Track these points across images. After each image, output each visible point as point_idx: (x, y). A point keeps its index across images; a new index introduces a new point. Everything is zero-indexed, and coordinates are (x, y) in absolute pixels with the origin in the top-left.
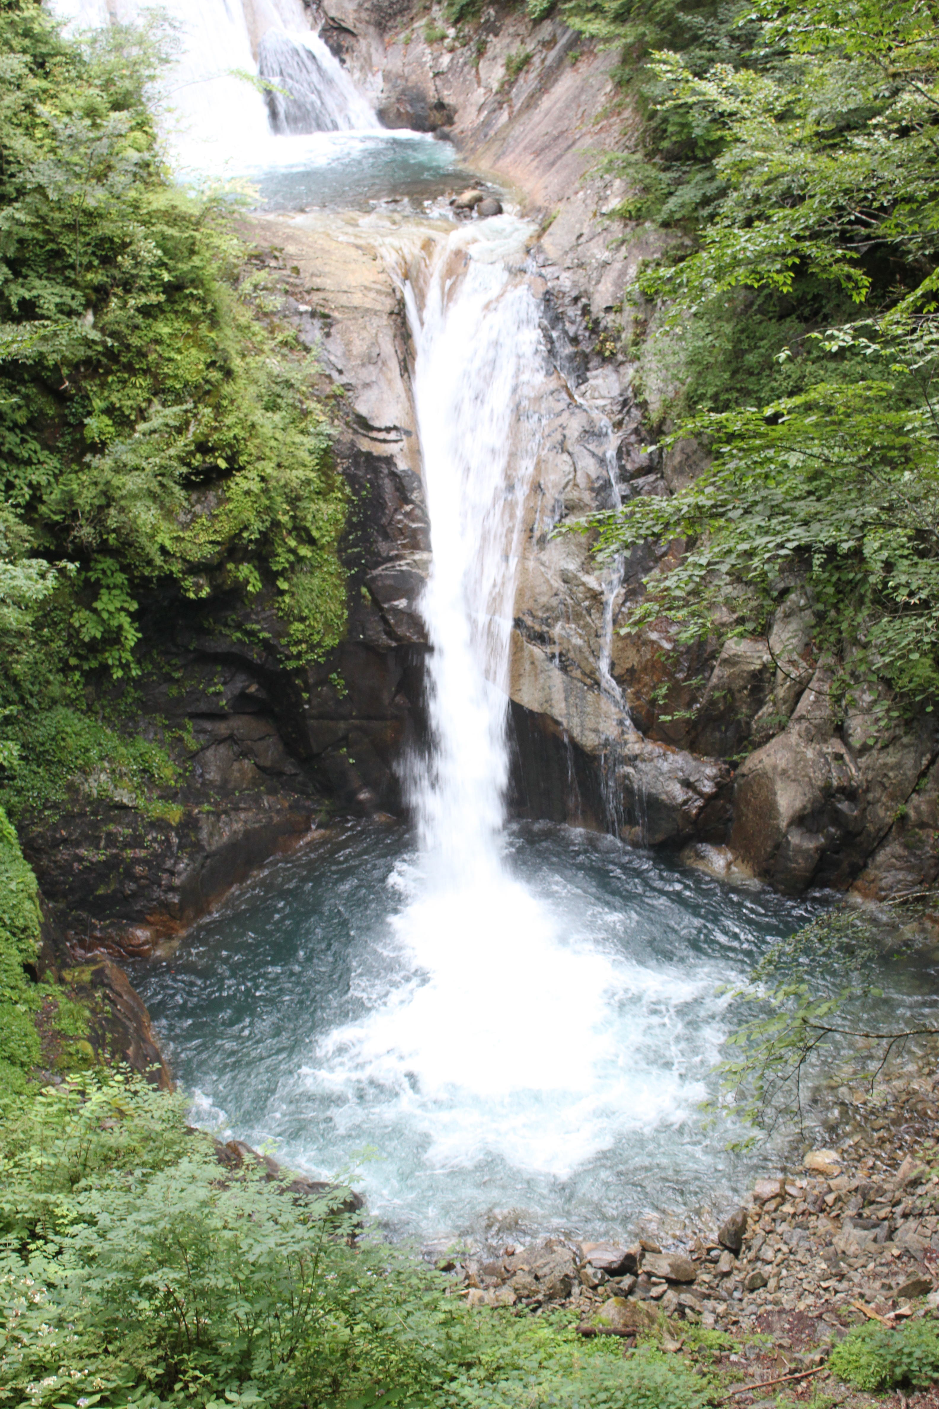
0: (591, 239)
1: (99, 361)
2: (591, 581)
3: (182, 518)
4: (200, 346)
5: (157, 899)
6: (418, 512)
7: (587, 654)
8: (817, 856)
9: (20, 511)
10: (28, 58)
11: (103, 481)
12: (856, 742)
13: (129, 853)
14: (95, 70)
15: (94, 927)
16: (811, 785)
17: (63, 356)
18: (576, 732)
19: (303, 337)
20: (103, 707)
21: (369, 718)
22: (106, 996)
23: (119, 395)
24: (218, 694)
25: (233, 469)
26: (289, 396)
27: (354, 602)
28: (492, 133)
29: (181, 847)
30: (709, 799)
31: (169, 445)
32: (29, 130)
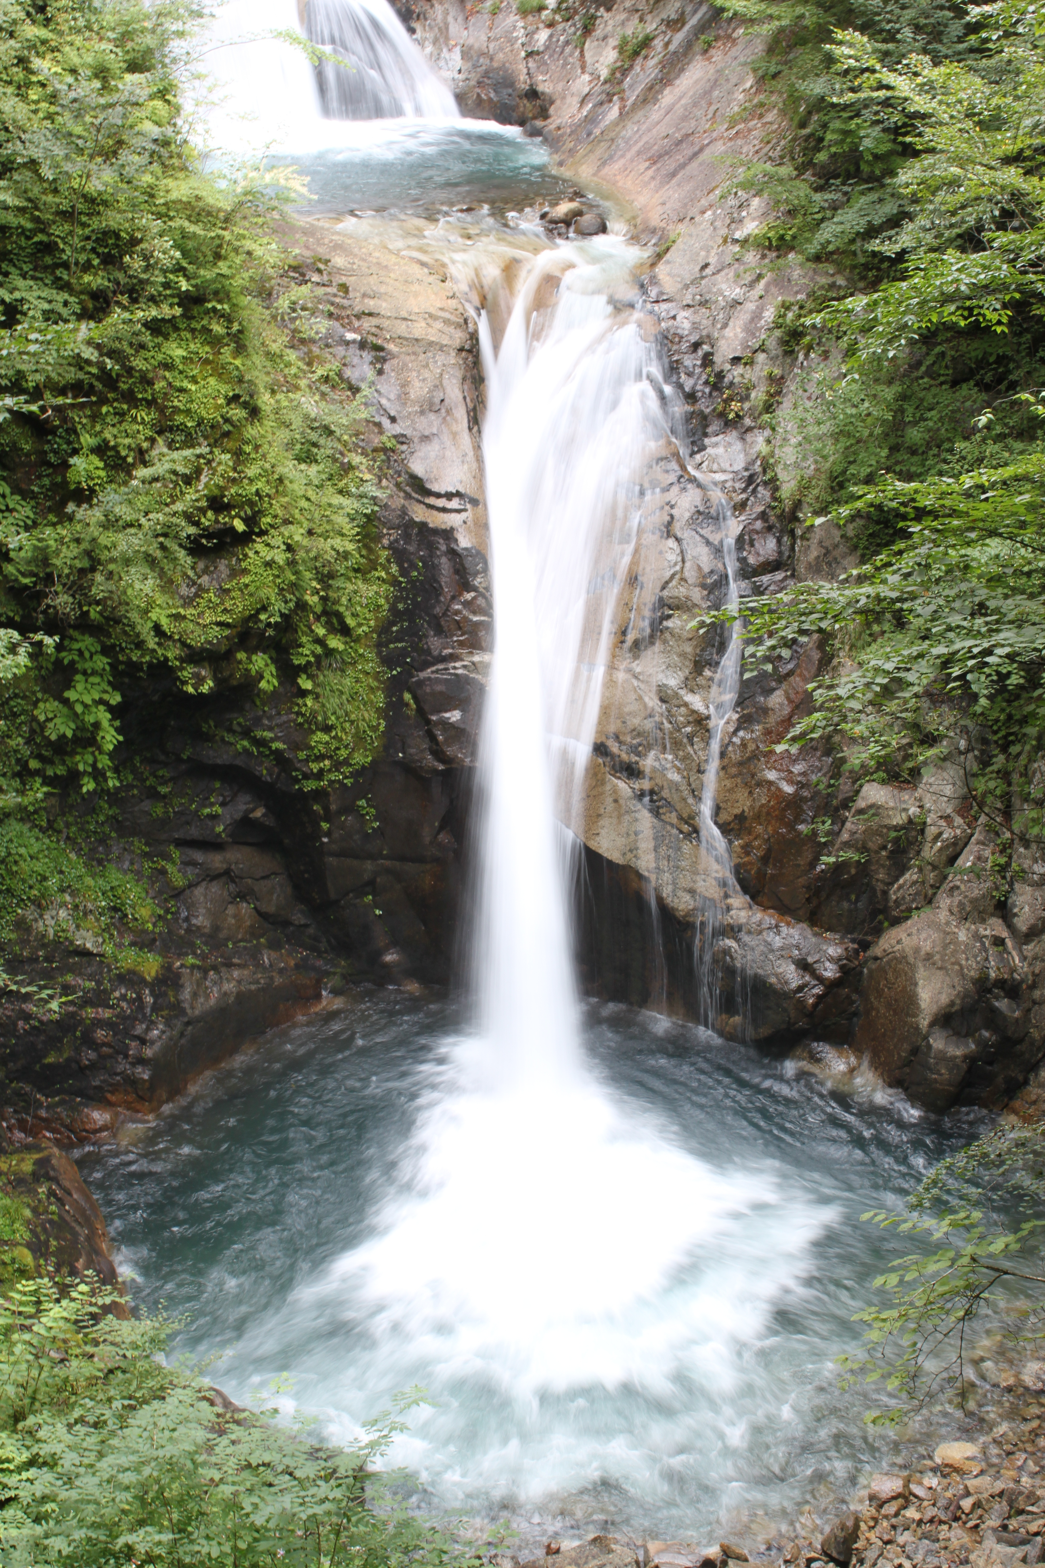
0: (719, 271)
1: (91, 386)
2: (696, 701)
3: (184, 591)
4: (220, 375)
5: (122, 1073)
6: (480, 601)
7: (686, 793)
8: (965, 1066)
11: (88, 538)
12: (1022, 924)
13: (90, 1012)
14: (108, 19)
15: (40, 1105)
16: (963, 976)
17: (48, 377)
18: (667, 892)
19: (348, 373)
20: (68, 825)
21: (403, 859)
22: (51, 1193)
23: (115, 431)
24: (214, 817)
25: (252, 532)
26: (328, 447)
27: (393, 710)
28: (597, 131)
29: (155, 1008)
30: (832, 986)
31: (174, 499)
32: (21, 90)
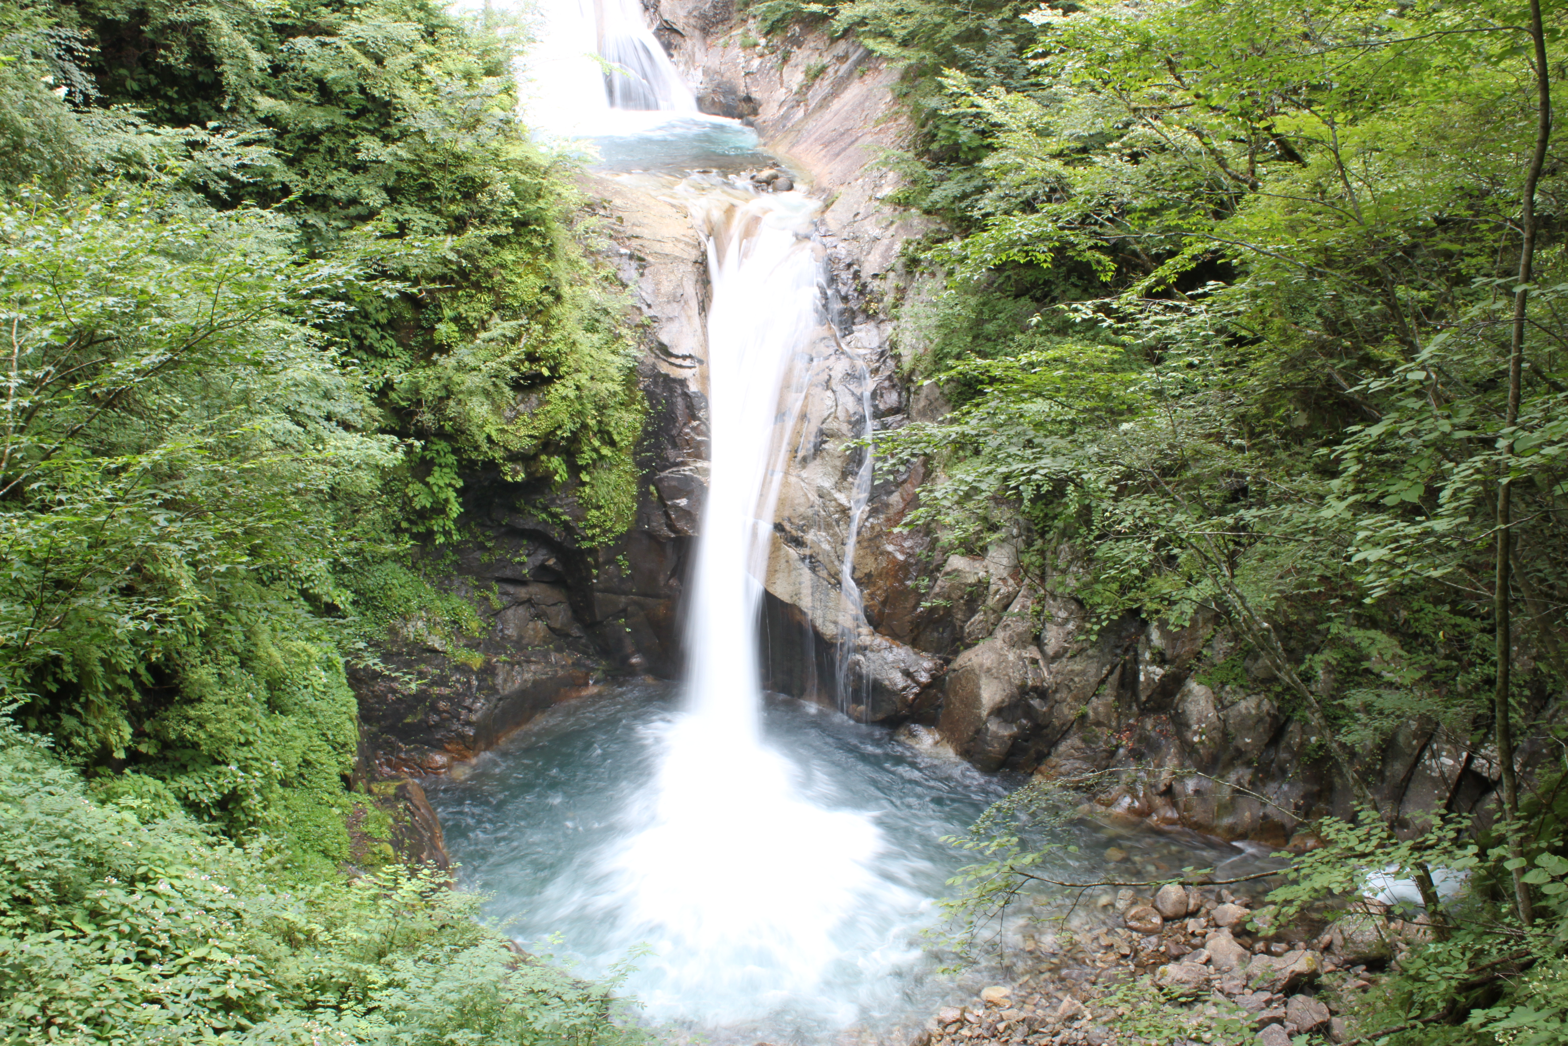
0: (865, 218)
1: (452, 277)
2: (842, 498)
3: (508, 413)
4: (537, 273)
5: (456, 731)
6: (703, 427)
7: (833, 558)
8: (1009, 743)
9: (374, 395)
10: (421, 26)
11: (446, 377)
12: (1050, 650)
13: (436, 690)
14: (474, 42)
15: (400, 750)
16: (1010, 682)
17: (424, 270)
18: (819, 623)
19: (621, 275)
20: (425, 566)
21: (646, 595)
22: (407, 808)
23: (466, 307)
24: (522, 564)
25: (554, 377)
26: (606, 321)
27: (643, 497)
28: (789, 125)
29: (479, 689)
30: (925, 687)
31: (503, 354)
32: (415, 85)
